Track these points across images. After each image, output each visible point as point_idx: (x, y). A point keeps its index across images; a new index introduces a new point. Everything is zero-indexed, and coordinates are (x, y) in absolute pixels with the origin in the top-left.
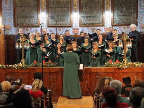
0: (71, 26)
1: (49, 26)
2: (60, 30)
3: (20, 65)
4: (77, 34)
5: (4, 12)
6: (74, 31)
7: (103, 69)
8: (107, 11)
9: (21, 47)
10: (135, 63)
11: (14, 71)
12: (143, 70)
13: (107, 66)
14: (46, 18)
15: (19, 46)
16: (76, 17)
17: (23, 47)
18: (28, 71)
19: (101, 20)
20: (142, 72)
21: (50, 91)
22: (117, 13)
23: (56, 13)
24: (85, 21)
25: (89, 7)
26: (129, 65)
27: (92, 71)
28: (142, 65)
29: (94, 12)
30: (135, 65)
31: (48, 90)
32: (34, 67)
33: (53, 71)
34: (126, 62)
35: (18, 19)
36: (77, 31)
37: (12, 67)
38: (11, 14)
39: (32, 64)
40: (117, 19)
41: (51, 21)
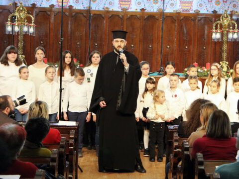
4: (127, 9)
6: (122, 3)
9: (17, 29)
15: (13, 26)
17: (21, 29)
36: (127, 3)
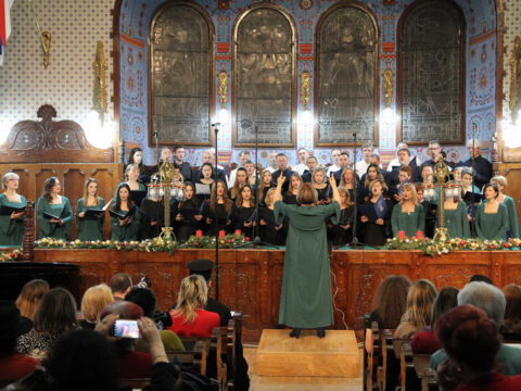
0: (293, 146)
1: (236, 145)
2: (264, 156)
3: (159, 241)
5: (124, 109)
7: (382, 255)
8: (386, 106)
9: (161, 192)
10: (469, 241)
11: (142, 257)
12: (491, 259)
13: (394, 248)
14: (230, 127)
16: (306, 123)
17: (167, 193)
18: (178, 259)
19: (370, 131)
20: (487, 263)
21: (239, 314)
22: (412, 114)
23: (255, 113)
24: (328, 134)
25: (341, 99)
26: (454, 245)
27: (353, 260)
28: (489, 247)
29: (353, 110)
30: (468, 247)
31: (233, 313)
32: (197, 246)
33: (246, 259)
34: (443, 238)
35: (158, 126)
37: (137, 246)
38: (142, 113)
39: (192, 239)
40: (412, 129)
41: (244, 134)
